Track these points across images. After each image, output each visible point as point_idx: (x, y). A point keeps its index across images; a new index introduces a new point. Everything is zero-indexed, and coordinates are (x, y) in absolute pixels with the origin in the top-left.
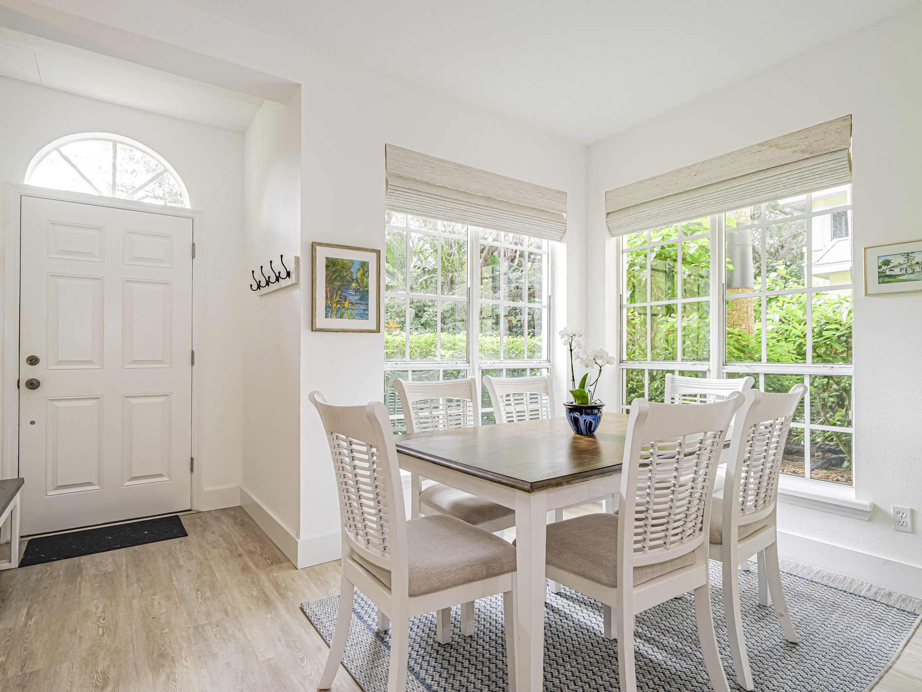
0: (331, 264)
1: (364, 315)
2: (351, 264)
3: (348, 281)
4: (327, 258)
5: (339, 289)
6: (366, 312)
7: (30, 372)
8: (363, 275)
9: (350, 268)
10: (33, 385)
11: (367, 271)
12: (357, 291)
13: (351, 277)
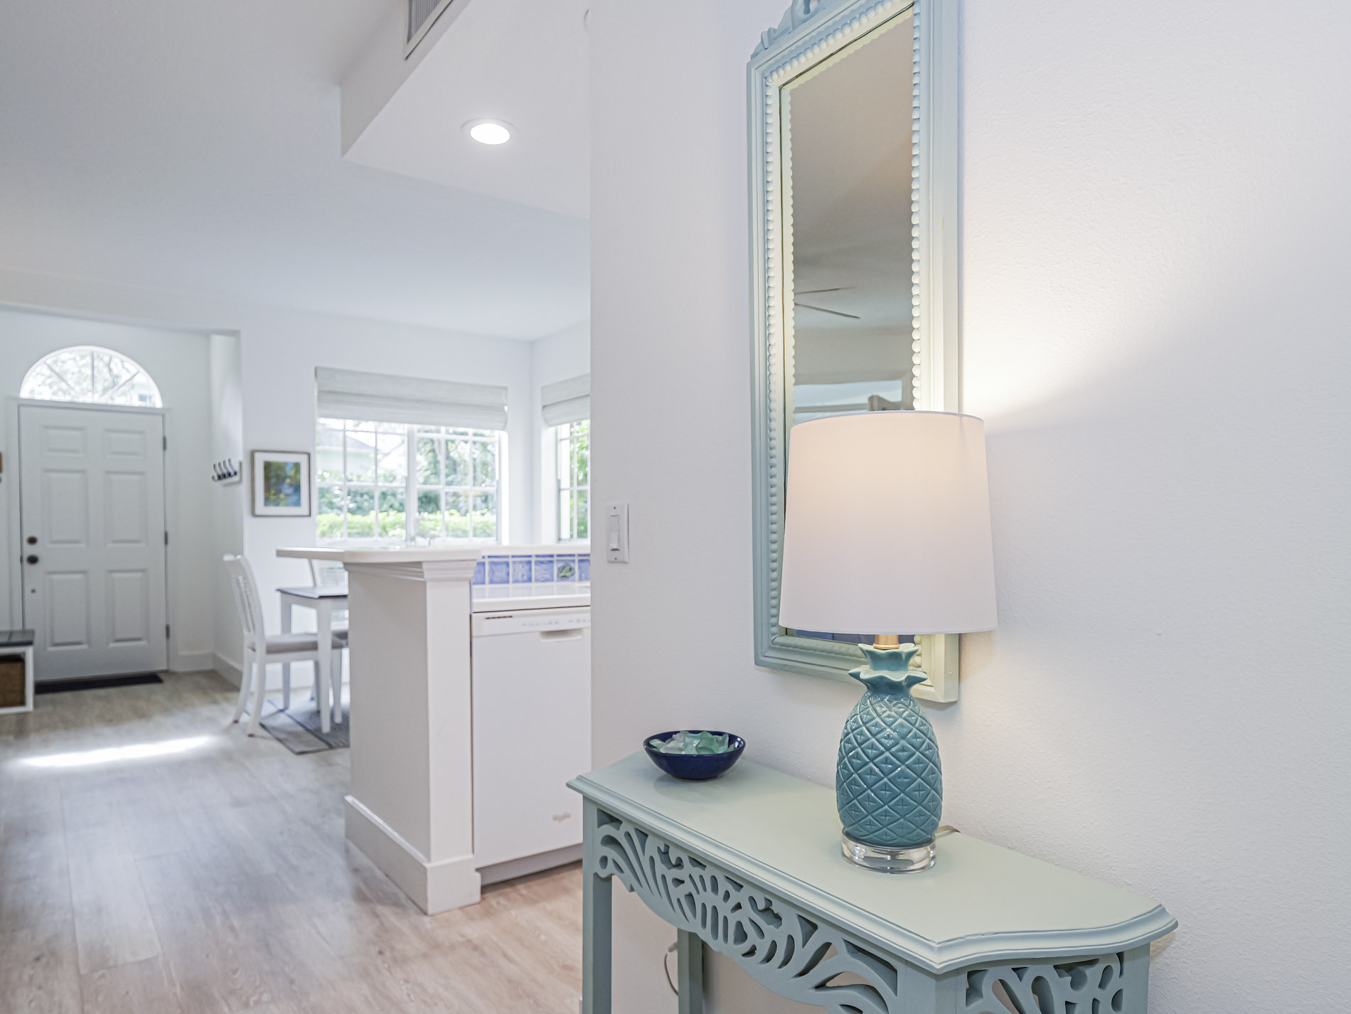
0: (268, 466)
2: (285, 465)
3: (283, 478)
4: (264, 461)
5: (275, 485)
6: (299, 502)
7: (30, 550)
8: (296, 473)
9: (284, 468)
10: (33, 560)
11: (299, 470)
12: (291, 485)
13: (286, 475)
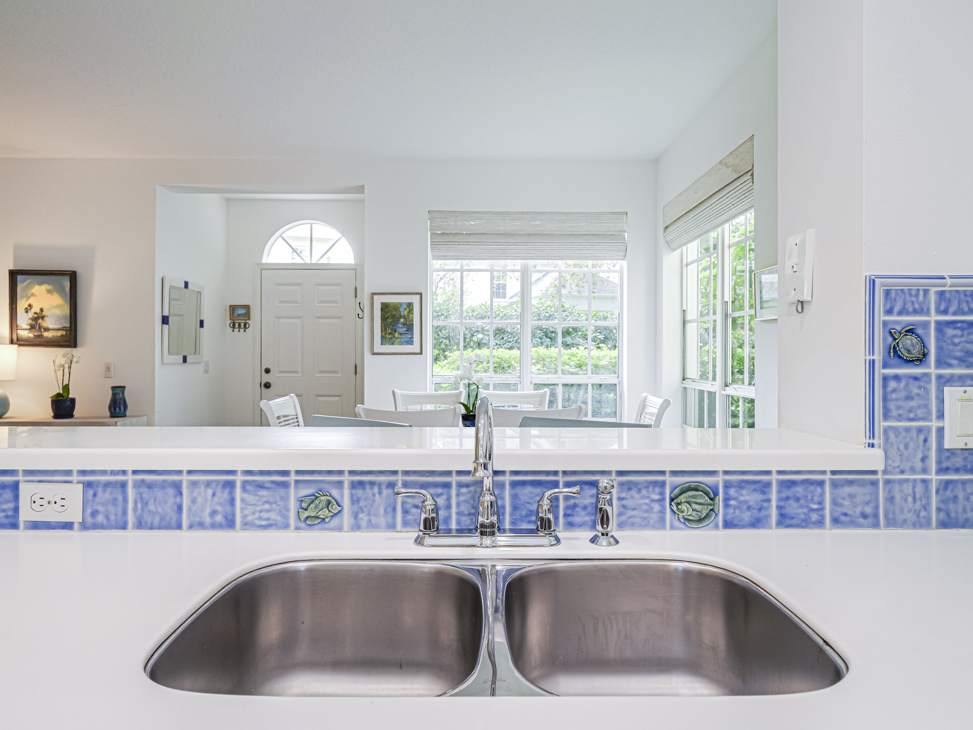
0: (385, 307)
1: (410, 342)
2: (399, 305)
3: (397, 318)
4: (382, 303)
5: (391, 324)
6: (412, 340)
7: (266, 378)
8: (409, 312)
9: (399, 308)
10: (267, 386)
11: (412, 309)
12: (404, 324)
13: (400, 315)
